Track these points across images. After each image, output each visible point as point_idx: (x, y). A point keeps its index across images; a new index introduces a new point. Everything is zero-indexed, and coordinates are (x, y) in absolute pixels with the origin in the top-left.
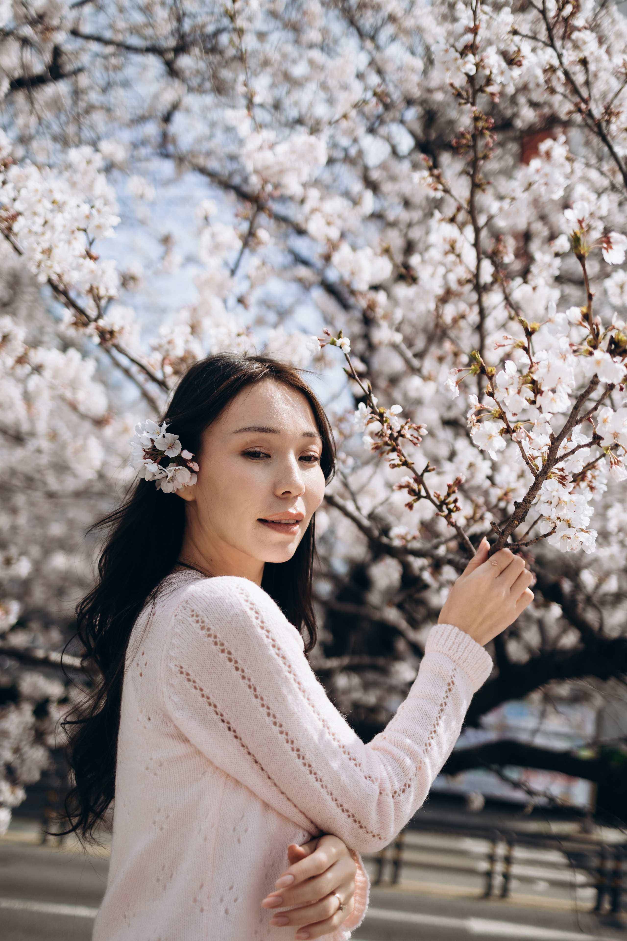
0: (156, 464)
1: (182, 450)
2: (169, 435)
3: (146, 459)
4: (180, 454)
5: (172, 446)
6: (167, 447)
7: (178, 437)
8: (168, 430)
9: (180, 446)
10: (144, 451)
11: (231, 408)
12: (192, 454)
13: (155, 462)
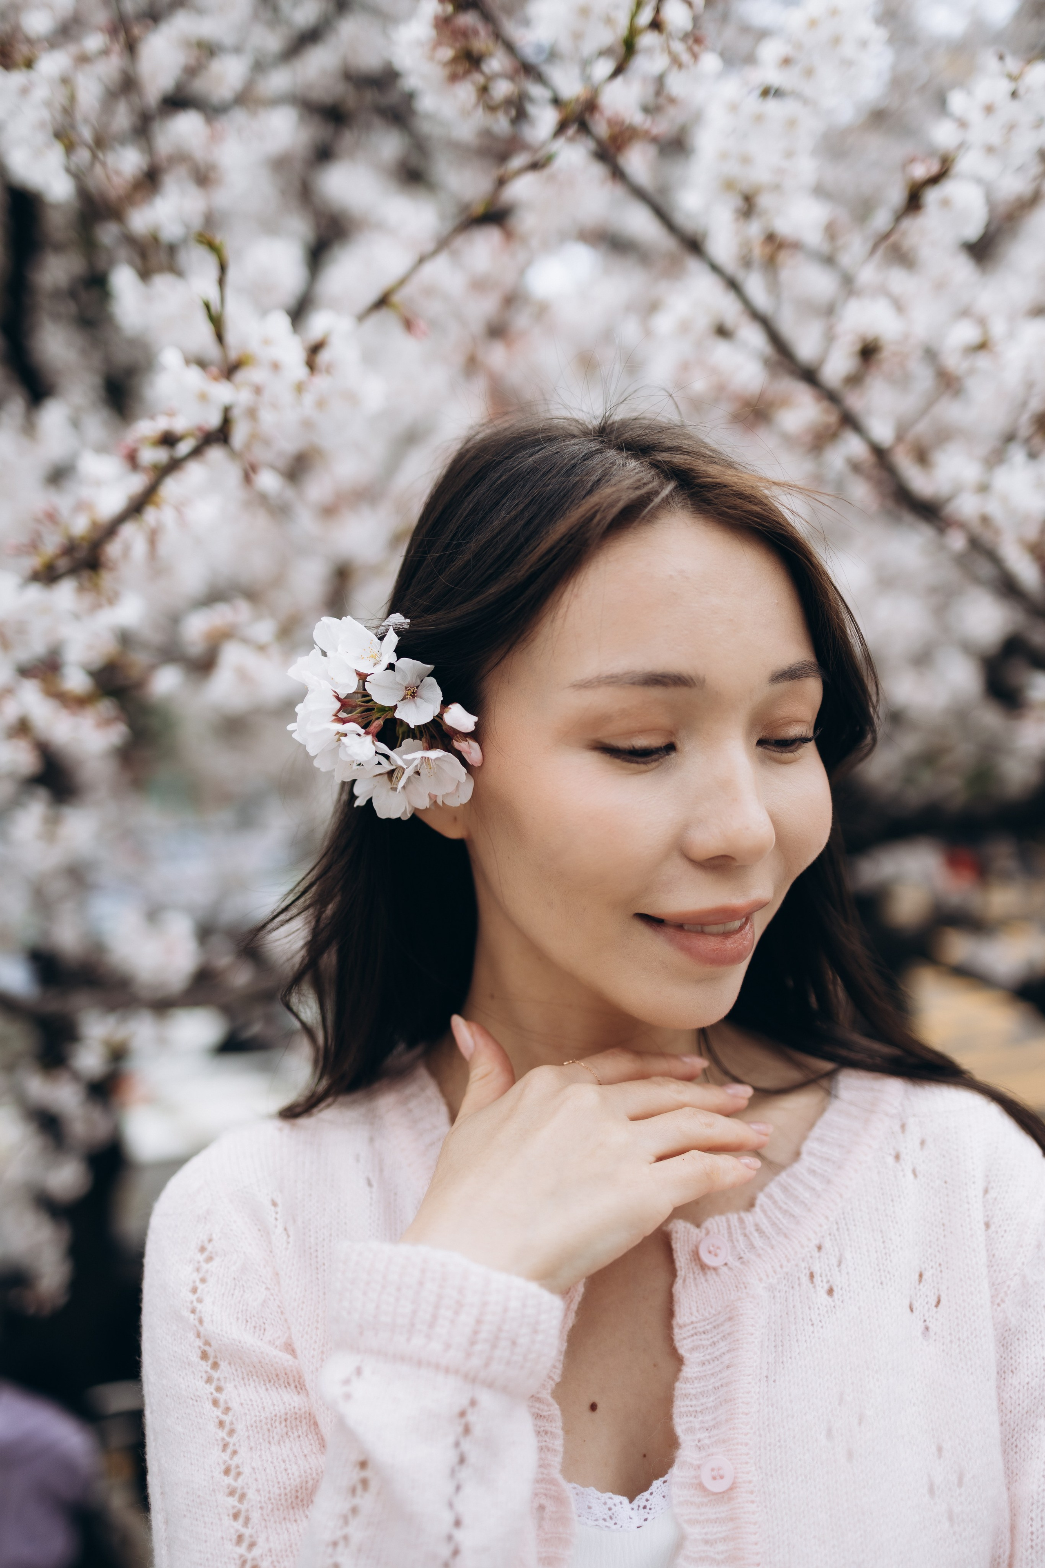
0: (369, 738)
1: (445, 704)
2: (406, 663)
3: (344, 721)
4: (440, 716)
5: (412, 693)
6: (402, 693)
7: (430, 667)
8: (401, 652)
9: (437, 695)
10: (338, 698)
11: (562, 611)
12: (475, 719)
13: (367, 733)
